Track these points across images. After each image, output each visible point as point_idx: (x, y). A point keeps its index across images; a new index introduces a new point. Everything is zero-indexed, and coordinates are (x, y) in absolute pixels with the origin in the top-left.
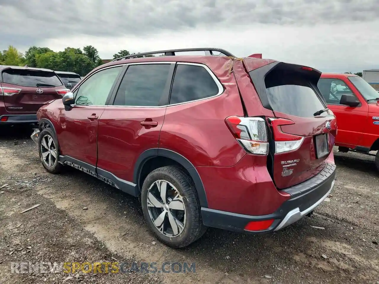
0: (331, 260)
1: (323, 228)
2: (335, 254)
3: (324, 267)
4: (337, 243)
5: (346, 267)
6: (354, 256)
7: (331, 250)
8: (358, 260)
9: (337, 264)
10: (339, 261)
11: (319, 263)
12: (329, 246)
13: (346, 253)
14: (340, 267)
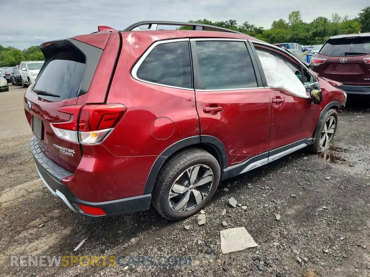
0: (36, 230)
1: (76, 249)
2: (38, 237)
3: (34, 222)
4: (47, 247)
5: (21, 235)
6: (23, 248)
7: (44, 237)
8: (17, 249)
9: (28, 230)
10: (30, 233)
11: (40, 220)
12: (49, 238)
13: (31, 245)
14: (25, 231)
